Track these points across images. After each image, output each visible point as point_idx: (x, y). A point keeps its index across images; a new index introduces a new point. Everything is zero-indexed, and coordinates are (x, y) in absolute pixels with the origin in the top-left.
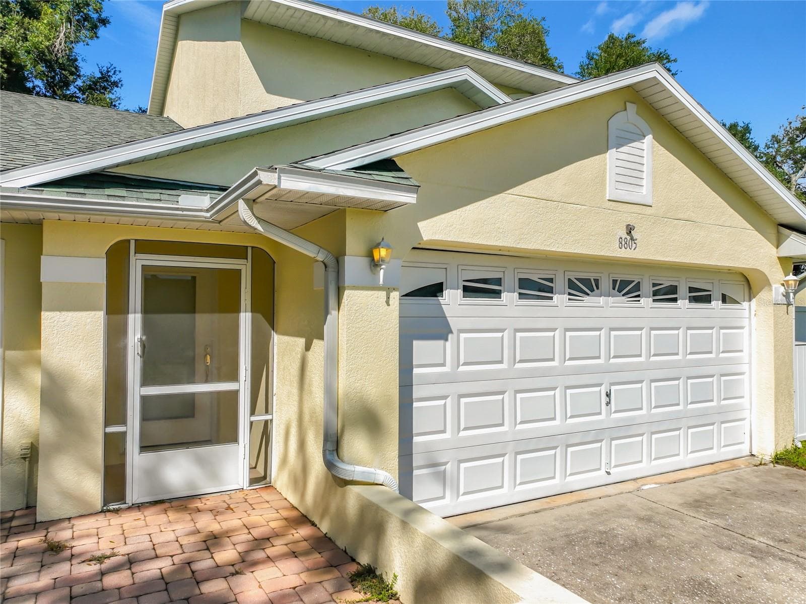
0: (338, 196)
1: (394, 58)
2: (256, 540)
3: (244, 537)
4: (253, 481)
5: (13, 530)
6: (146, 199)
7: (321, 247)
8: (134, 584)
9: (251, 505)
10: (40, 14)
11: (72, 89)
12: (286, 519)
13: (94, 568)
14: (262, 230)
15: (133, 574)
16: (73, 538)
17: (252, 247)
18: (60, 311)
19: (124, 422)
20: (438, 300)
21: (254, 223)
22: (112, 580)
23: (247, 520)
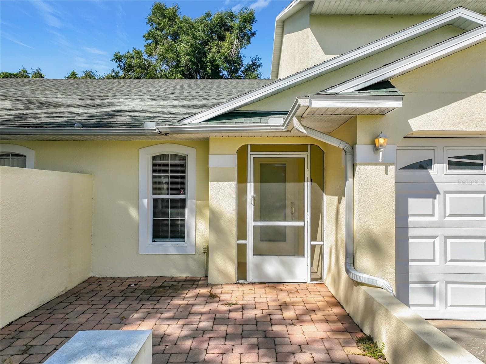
0: (348, 108)
1: (410, 15)
2: (308, 310)
3: (301, 307)
4: (312, 279)
5: (199, 286)
6: (254, 122)
7: (342, 140)
8: (242, 319)
9: (309, 292)
10: (225, 38)
11: (240, 73)
12: (327, 302)
13: (227, 308)
14: (306, 133)
15: (243, 314)
16: (221, 293)
17: (311, 145)
18: (217, 182)
19: (245, 239)
20: (428, 171)
21: (302, 129)
22: (233, 315)
23: (305, 298)
